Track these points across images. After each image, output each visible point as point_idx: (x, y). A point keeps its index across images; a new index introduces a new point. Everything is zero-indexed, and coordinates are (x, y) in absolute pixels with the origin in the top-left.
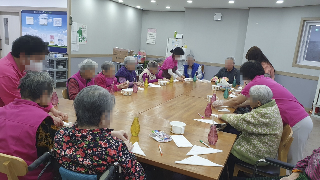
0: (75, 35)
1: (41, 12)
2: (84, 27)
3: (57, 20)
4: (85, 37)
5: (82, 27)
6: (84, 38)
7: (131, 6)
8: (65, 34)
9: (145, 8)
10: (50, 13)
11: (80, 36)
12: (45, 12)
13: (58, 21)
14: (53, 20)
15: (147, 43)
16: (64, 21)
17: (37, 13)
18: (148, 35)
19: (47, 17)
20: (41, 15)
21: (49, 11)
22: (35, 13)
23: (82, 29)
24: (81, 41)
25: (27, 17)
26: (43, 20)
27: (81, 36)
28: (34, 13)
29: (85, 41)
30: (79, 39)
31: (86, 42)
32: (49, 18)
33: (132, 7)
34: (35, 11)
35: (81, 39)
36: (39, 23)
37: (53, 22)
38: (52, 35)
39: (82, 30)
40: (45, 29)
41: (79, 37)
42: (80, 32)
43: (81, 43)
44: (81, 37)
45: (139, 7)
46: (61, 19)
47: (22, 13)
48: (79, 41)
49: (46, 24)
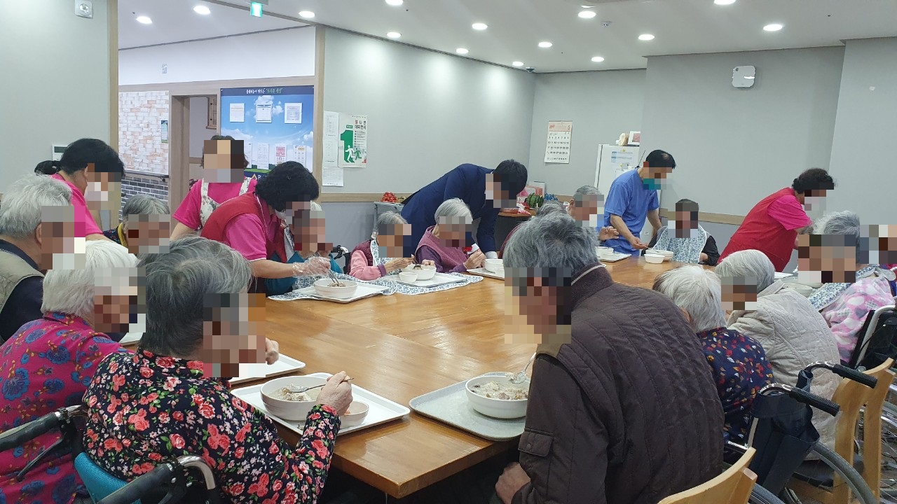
0: (332, 145)
1: (259, 91)
2: (358, 124)
3: (293, 108)
4: (361, 148)
5: (354, 125)
6: (358, 152)
7: (497, 63)
8: (307, 143)
9: (540, 66)
10: (277, 90)
11: (349, 146)
12: (267, 91)
13: (293, 111)
14: (283, 109)
15: (546, 160)
16: (307, 111)
17: (251, 94)
18: (548, 140)
19: (271, 103)
20: (260, 97)
21: (276, 88)
22: (249, 94)
23: (354, 129)
24: (351, 160)
25: (232, 105)
26: (264, 110)
27: (351, 147)
28: (246, 94)
29: (363, 160)
30: (346, 154)
31: (365, 161)
32: (275, 104)
33: (502, 66)
34: (249, 88)
35: (350, 154)
36: (255, 117)
37: (284, 113)
38: (282, 145)
39: (354, 133)
40: (267, 132)
41: (346, 148)
42: (347, 137)
43: (350, 165)
44: (350, 150)
45: (518, 64)
46: (301, 104)
47: (221, 95)
48: (346, 159)
49: (270, 119)
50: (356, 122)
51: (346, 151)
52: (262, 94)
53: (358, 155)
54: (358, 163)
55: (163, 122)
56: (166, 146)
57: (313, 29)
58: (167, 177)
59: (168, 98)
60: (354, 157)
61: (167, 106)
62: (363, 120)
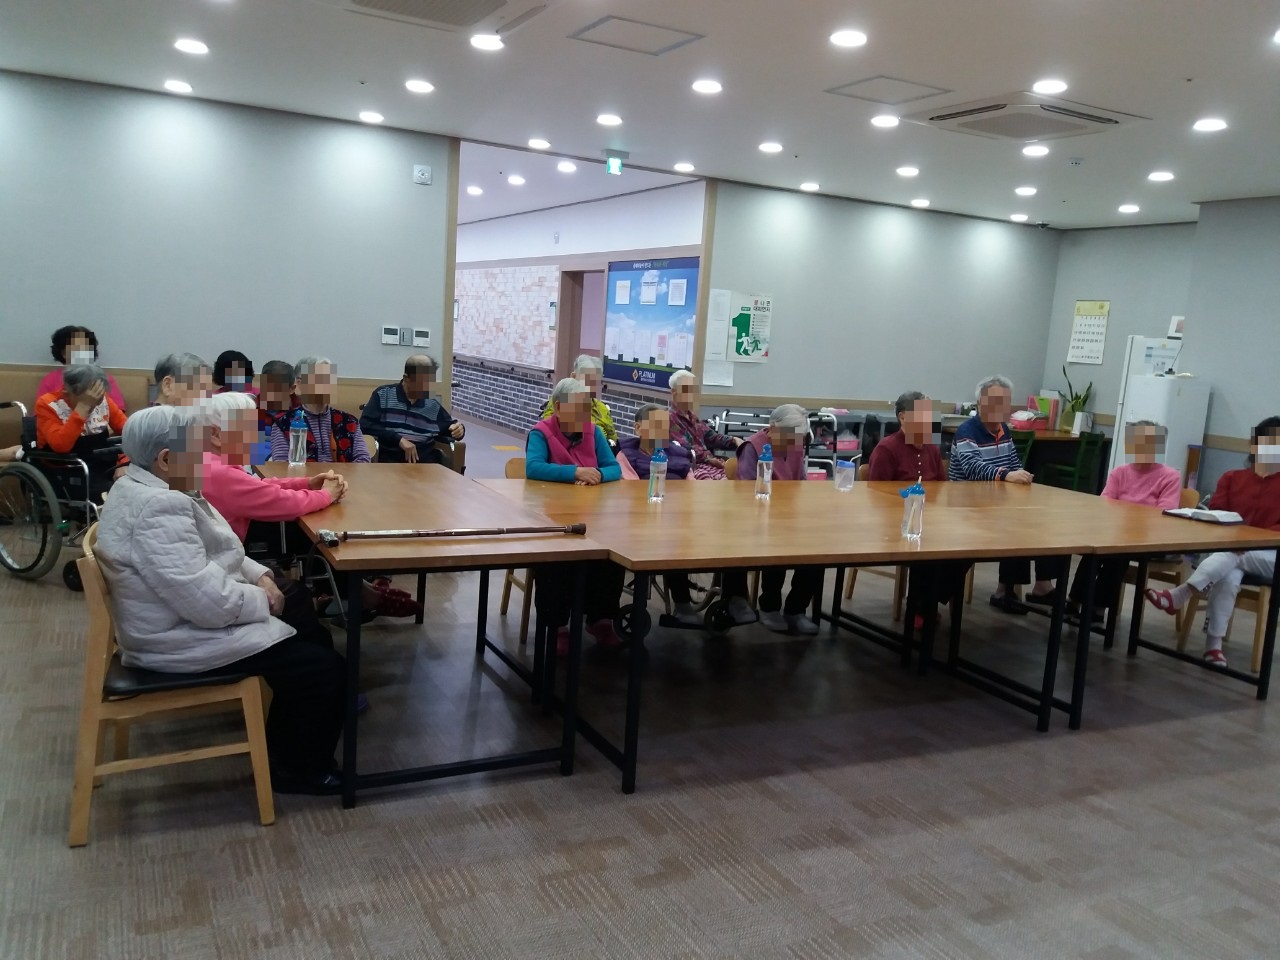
0: (720, 331)
1: (645, 264)
2: (759, 305)
3: (678, 286)
4: (761, 339)
5: (752, 306)
7: (989, 217)
8: (689, 331)
10: (664, 264)
12: (654, 264)
13: (677, 290)
14: (668, 287)
15: (1069, 359)
16: (691, 289)
17: (638, 269)
18: (1075, 329)
19: (657, 279)
20: (646, 273)
21: (663, 260)
22: (636, 269)
23: (752, 312)
24: (746, 352)
26: (650, 287)
27: (747, 335)
28: (632, 269)
29: (763, 352)
30: (739, 345)
31: (766, 354)
32: (660, 281)
34: (636, 261)
35: (745, 344)
36: (640, 297)
37: (668, 292)
38: (664, 332)
39: (752, 317)
40: (649, 316)
41: (739, 336)
42: (742, 323)
43: (744, 358)
44: (744, 339)
45: (1020, 217)
46: (685, 280)
47: (610, 270)
48: (738, 351)
49: (654, 299)
50: (756, 302)
51: (740, 341)
52: (648, 269)
53: (757, 345)
54: (756, 356)
55: (552, 304)
56: (554, 334)
57: (703, 184)
58: (552, 371)
59: (558, 274)
60: (750, 349)
61: (557, 285)
62: (766, 300)
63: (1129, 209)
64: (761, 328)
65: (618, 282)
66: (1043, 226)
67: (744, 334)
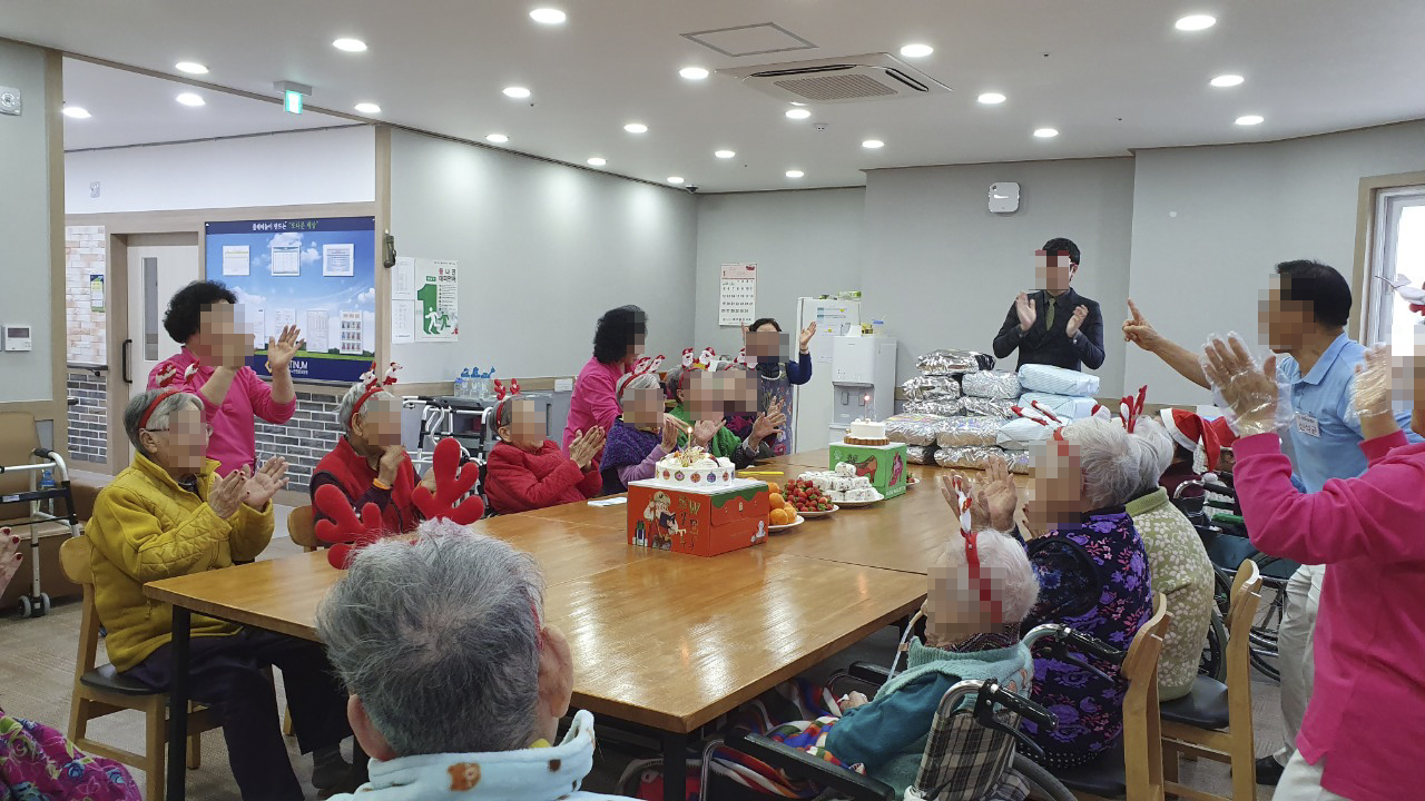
0: (406, 307)
1: (276, 225)
2: (444, 274)
3: (338, 251)
4: (449, 313)
5: (437, 275)
6: (445, 317)
7: (645, 179)
8: (365, 306)
9: (706, 183)
10: (309, 225)
12: (290, 225)
13: (338, 256)
14: (321, 254)
15: (720, 324)
16: (363, 256)
17: (262, 231)
19: (298, 244)
20: (277, 236)
21: (306, 220)
22: (257, 231)
23: (438, 283)
24: (434, 330)
26: (286, 255)
27: (434, 310)
28: (251, 231)
29: (452, 329)
30: (427, 322)
31: (456, 332)
32: (306, 245)
33: (649, 183)
34: (257, 222)
35: (433, 320)
36: (269, 267)
37: (321, 261)
39: (438, 288)
40: (291, 291)
41: (426, 312)
42: (428, 295)
43: (433, 338)
44: (432, 315)
45: (675, 180)
46: (352, 246)
47: (207, 233)
48: (426, 330)
49: (296, 269)
50: (441, 271)
51: (427, 317)
52: (281, 231)
53: (445, 322)
54: (445, 334)
55: (94, 278)
56: (102, 318)
57: (372, 130)
58: (105, 368)
59: (102, 237)
60: (438, 326)
61: (103, 252)
62: (451, 267)
63: (795, 175)
64: (450, 299)
65: (225, 248)
66: (693, 189)
67: (431, 309)
